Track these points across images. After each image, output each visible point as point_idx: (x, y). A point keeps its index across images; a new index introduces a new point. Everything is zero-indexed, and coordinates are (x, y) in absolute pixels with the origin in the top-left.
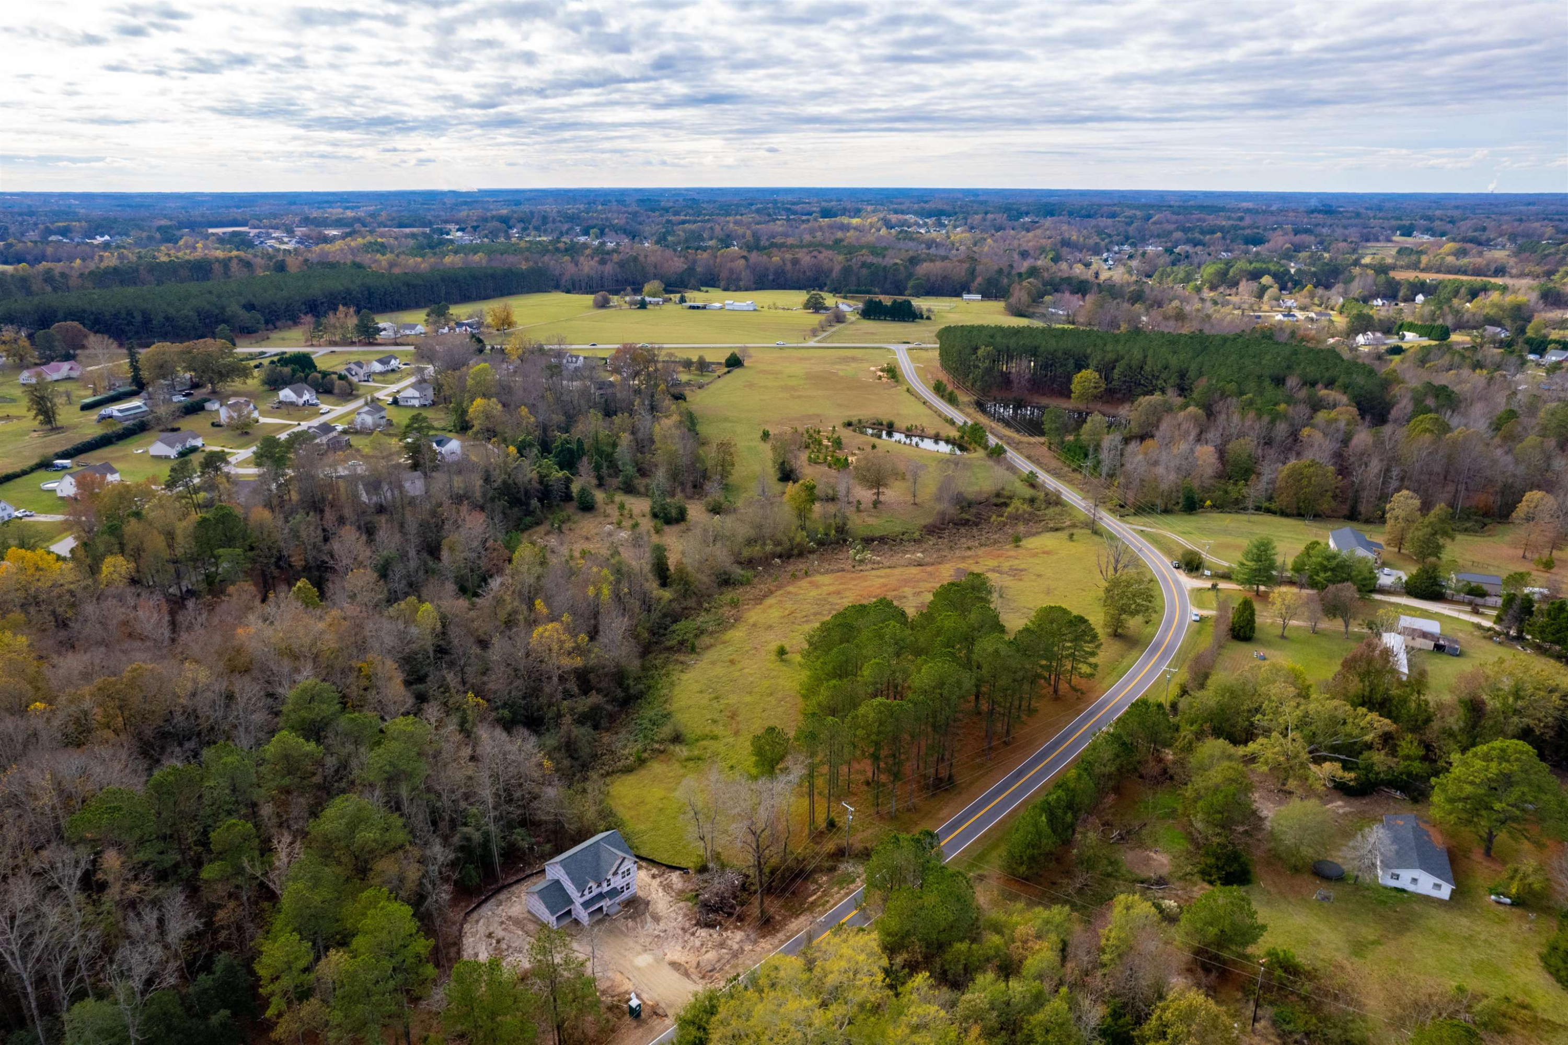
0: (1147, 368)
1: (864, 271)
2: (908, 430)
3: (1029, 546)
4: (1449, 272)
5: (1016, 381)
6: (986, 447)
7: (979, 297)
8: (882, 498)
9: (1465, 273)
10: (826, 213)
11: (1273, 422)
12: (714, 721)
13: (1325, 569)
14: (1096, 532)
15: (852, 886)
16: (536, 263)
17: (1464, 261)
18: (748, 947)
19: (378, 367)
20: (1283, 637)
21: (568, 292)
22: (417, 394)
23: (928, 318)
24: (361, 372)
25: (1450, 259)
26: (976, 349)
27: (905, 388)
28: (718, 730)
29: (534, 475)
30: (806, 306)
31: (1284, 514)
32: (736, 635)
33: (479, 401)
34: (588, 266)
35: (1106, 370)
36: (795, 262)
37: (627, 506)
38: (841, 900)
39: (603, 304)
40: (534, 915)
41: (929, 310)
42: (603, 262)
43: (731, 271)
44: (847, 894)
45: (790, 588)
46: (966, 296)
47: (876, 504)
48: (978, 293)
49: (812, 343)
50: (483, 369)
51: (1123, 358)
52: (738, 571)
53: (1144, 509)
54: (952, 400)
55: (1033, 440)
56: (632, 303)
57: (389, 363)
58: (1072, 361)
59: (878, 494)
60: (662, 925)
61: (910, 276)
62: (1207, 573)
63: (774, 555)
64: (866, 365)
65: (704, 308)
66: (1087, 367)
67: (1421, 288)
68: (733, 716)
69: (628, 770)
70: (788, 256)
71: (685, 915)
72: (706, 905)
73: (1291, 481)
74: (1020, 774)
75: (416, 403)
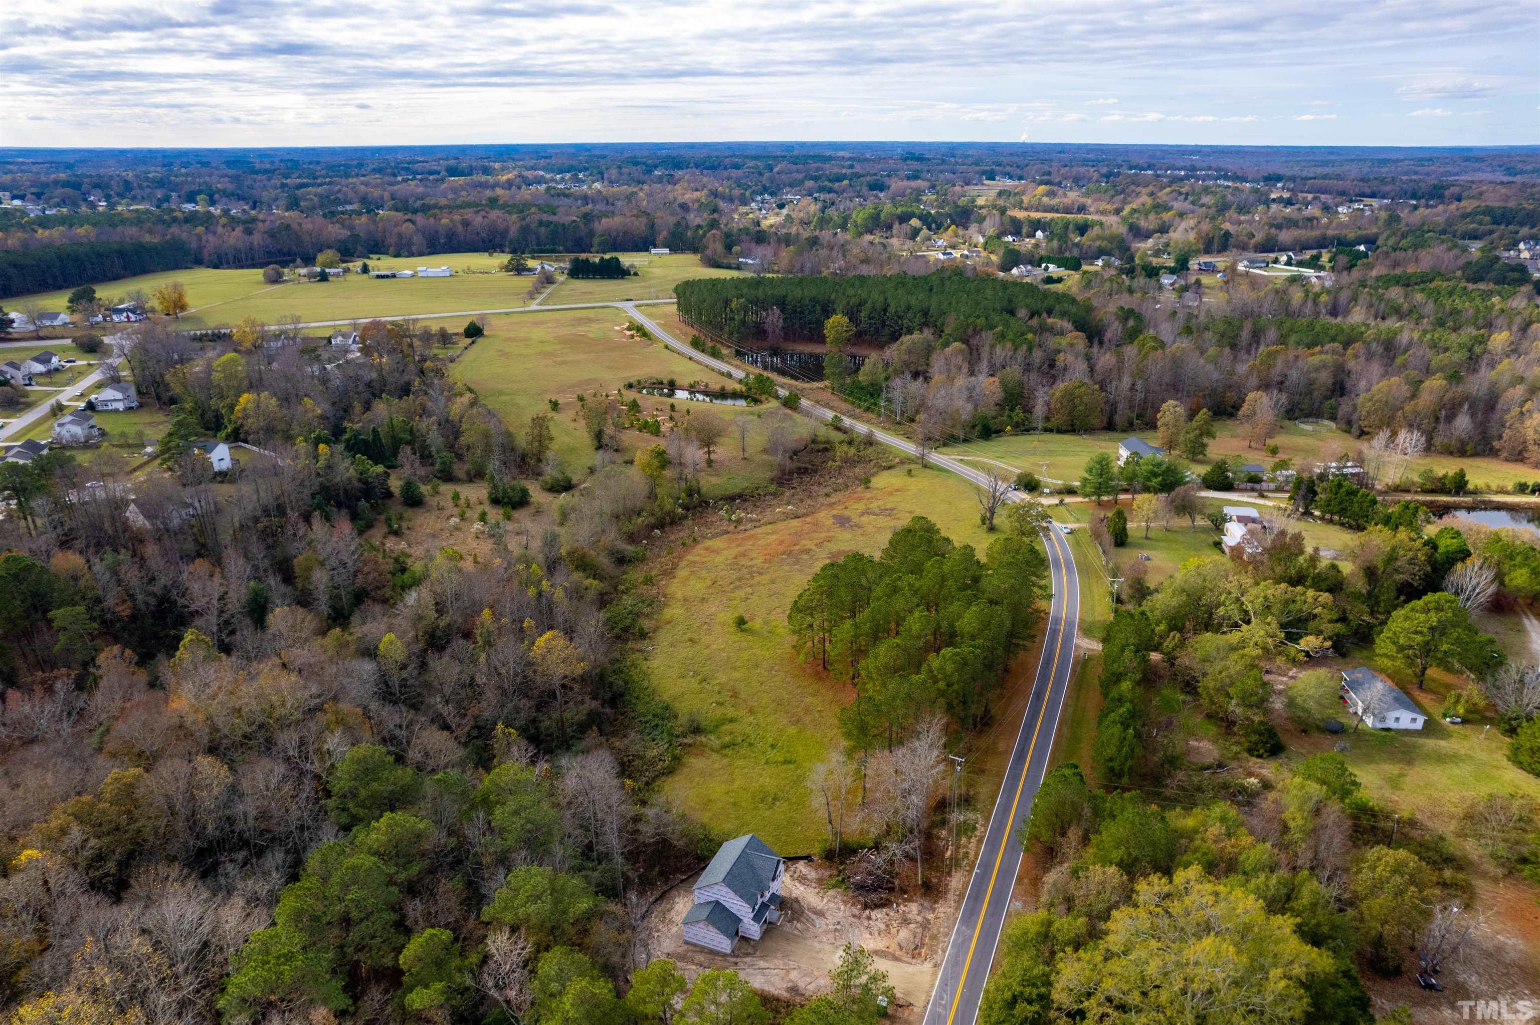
0: (892, 310)
1: (543, 230)
2: (691, 386)
3: (879, 486)
4: (1045, 211)
5: (770, 330)
6: (777, 397)
7: (667, 251)
8: (713, 456)
9: (1057, 211)
10: (453, 172)
11: (1030, 350)
12: (720, 704)
13: (1155, 475)
14: (925, 466)
15: (978, 833)
16: (163, 235)
17: (1055, 201)
18: (931, 916)
19: (39, 368)
20: (1147, 538)
21: (216, 267)
22: (119, 396)
23: (636, 274)
24: (19, 375)
25: (1045, 199)
26: (727, 302)
27: (662, 345)
28: (730, 712)
29: (352, 472)
30: (507, 268)
31: (1060, 431)
32: (674, 611)
33: (245, 398)
34: (234, 238)
35: (852, 314)
36: (466, 224)
37: (462, 496)
38: (978, 849)
39: (276, 280)
40: (695, 945)
41: (632, 266)
42: (249, 232)
43: (400, 235)
44: (980, 841)
45: (690, 557)
46: (653, 251)
47: (710, 463)
48: (665, 246)
49: (533, 306)
50: (233, 360)
51: (865, 302)
52: (629, 549)
53: (949, 440)
54: (715, 354)
55: (816, 385)
56: (310, 276)
57: (49, 361)
58: (818, 307)
59: (709, 452)
60: (831, 919)
61: (591, 234)
62: (1047, 491)
63: (652, 527)
64: (608, 325)
65: (394, 276)
66: (834, 312)
67: (1037, 225)
68: (735, 695)
69: (670, 771)
70: (457, 218)
71: (845, 903)
72: (862, 887)
73: (1065, 402)
74: (1039, 697)
75: (120, 406)
